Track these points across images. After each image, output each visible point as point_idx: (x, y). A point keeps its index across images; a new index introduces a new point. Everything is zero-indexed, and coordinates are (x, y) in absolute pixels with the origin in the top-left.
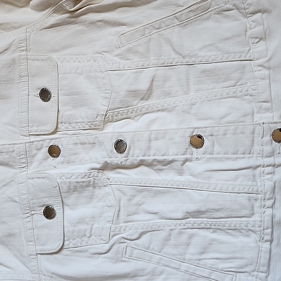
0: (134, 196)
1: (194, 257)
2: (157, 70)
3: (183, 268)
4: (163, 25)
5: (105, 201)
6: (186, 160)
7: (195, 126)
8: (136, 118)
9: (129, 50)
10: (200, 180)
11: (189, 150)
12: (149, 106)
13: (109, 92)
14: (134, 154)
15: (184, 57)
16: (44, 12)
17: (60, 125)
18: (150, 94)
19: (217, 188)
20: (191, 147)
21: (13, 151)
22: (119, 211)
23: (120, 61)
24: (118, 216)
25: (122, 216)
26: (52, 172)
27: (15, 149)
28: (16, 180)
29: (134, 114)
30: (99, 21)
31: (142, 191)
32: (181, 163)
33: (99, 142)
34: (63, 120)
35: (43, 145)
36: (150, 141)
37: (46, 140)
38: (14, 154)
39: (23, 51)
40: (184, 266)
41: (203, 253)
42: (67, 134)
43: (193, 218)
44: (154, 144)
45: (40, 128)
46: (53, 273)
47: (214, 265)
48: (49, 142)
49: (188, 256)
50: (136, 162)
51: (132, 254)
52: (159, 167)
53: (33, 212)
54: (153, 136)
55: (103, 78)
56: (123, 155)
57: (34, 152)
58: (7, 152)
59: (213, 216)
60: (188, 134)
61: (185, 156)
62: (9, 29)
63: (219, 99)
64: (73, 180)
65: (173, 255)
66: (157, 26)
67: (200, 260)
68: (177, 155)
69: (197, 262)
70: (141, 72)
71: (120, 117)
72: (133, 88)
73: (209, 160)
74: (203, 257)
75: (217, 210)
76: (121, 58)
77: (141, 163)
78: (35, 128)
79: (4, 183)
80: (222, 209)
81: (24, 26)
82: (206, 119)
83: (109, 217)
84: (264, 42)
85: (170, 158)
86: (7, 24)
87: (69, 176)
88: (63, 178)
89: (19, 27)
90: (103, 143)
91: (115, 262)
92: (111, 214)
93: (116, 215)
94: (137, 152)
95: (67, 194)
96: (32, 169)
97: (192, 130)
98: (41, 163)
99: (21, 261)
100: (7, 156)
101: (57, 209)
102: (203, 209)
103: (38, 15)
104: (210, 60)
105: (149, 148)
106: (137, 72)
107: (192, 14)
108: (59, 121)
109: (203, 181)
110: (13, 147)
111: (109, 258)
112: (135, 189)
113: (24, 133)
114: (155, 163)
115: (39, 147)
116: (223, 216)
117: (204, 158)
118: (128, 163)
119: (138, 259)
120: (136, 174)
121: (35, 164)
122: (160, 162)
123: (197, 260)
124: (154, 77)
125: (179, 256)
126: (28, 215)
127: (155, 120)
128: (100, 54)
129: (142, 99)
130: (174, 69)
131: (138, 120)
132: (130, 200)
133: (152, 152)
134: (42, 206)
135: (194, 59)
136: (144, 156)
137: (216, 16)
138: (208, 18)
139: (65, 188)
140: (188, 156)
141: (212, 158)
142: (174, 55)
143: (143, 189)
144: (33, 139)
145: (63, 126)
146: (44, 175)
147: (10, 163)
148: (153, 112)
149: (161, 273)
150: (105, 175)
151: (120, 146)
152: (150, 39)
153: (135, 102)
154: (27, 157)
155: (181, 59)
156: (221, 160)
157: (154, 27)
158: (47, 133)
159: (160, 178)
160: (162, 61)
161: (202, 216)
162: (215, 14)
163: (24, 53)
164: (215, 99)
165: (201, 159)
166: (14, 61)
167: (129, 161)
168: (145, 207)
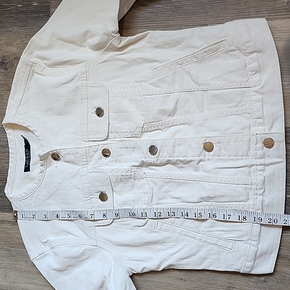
0: (163, 186)
1: (206, 230)
2: (180, 94)
3: (198, 238)
4: (185, 62)
5: (143, 189)
6: (201, 161)
7: (207, 136)
8: (165, 130)
9: (160, 80)
10: (210, 175)
11: (202, 153)
12: (174, 121)
13: (145, 110)
14: (163, 156)
15: (199, 85)
16: (98, 52)
17: (110, 134)
18: (175, 112)
19: (223, 181)
20: (204, 151)
21: (77, 153)
22: (152, 196)
23: (153, 88)
24: (152, 200)
25: (155, 200)
26: (105, 168)
27: (79, 151)
28: (80, 173)
29: (163, 127)
30: (139, 58)
31: (169, 182)
32: (197, 162)
33: (138, 147)
34: (113, 131)
35: (98, 148)
36: (174, 146)
37: (100, 145)
38: (78, 155)
39: (84, 80)
40: (199, 236)
41: (212, 227)
42: (115, 141)
43: (205, 202)
44: (178, 149)
45: (96, 136)
46: (106, 240)
47: (220, 235)
48: (103, 147)
49: (201, 229)
50: (164, 162)
51: (162, 227)
52: (181, 165)
53: (92, 197)
54: (176, 143)
55: (141, 101)
56: (155, 156)
57: (92, 153)
58: (73, 154)
59: (219, 201)
60: (202, 141)
61: (200, 158)
62: (73, 64)
63: (225, 116)
64: (119, 174)
65: (191, 228)
66: (180, 63)
67: (210, 231)
68: (194, 157)
69: (208, 233)
70: (169, 96)
71: (153, 128)
72: (162, 108)
73: (217, 160)
74: (212, 229)
75: (223, 196)
76: (154, 86)
77: (168, 162)
78: (92, 136)
79: (71, 176)
80: (226, 195)
81: (84, 62)
82: (215, 131)
83: (145, 200)
84: (259, 74)
85: (189, 159)
86: (72, 60)
87: (117, 171)
88: (113, 172)
89: (81, 63)
90: (140, 148)
91: (150, 233)
92: (147, 199)
93: (150, 199)
94: (165, 154)
95: (116, 184)
96: (90, 166)
97: (205, 138)
98: (97, 161)
99: (83, 231)
100: (73, 156)
101: (109, 194)
102: (212, 196)
103: (95, 54)
104: (219, 87)
105: (174, 152)
106: (165, 96)
107: (206, 54)
108: (110, 131)
109: (212, 176)
110: (77, 150)
111: (145, 230)
112: (164, 181)
113: (85, 140)
114: (178, 162)
115: (95, 150)
116: (226, 200)
117: (213, 159)
118: (159, 162)
119: (166, 230)
120: (165, 170)
121: (92, 163)
122: (181, 161)
123: (208, 232)
124: (178, 100)
125: (195, 229)
126: (88, 198)
127: (178, 131)
128: (139, 82)
129: (169, 115)
130: (192, 93)
131: (166, 130)
132: (160, 189)
133: (176, 154)
134: (98, 192)
135: (207, 86)
136: (170, 157)
137: (224, 55)
138: (218, 57)
139: (114, 179)
140: (202, 158)
141: (219, 159)
142: (192, 84)
143: (170, 181)
144: (91, 144)
145: (112, 134)
146: (99, 170)
147: (75, 161)
148: (177, 125)
149: (183, 240)
150: (142, 170)
151: (153, 150)
152: (175, 72)
153: (164, 118)
154: (87, 157)
155: (198, 87)
156: (225, 160)
157: (178, 63)
158: (101, 140)
159: (182, 173)
160: (184, 88)
161: (212, 200)
162: (223, 53)
163: (85, 82)
164: (222, 116)
165: (211, 159)
166: (77, 87)
167: (159, 160)
168: (170, 193)
